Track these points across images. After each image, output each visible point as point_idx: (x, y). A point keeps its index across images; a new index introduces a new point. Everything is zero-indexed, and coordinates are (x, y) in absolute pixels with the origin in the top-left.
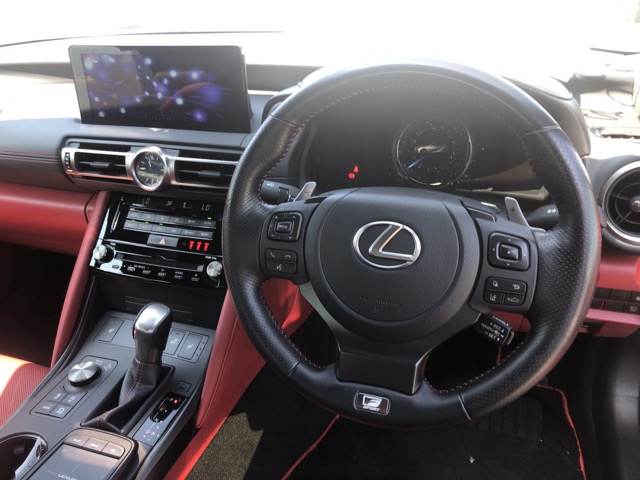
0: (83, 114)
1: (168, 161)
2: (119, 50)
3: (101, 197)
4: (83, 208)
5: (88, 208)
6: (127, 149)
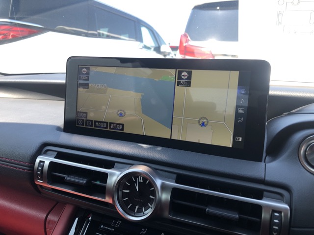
0: (66, 122)
1: (164, 187)
2: (119, 61)
3: (67, 211)
4: (44, 216)
5: (50, 217)
6: (110, 165)
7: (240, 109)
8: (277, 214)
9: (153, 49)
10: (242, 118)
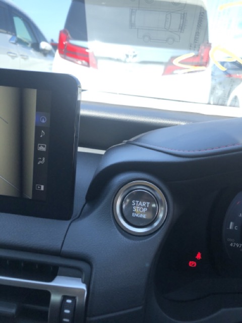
7: (40, 146)
8: (69, 301)
9: (29, 45)
10: (44, 159)
